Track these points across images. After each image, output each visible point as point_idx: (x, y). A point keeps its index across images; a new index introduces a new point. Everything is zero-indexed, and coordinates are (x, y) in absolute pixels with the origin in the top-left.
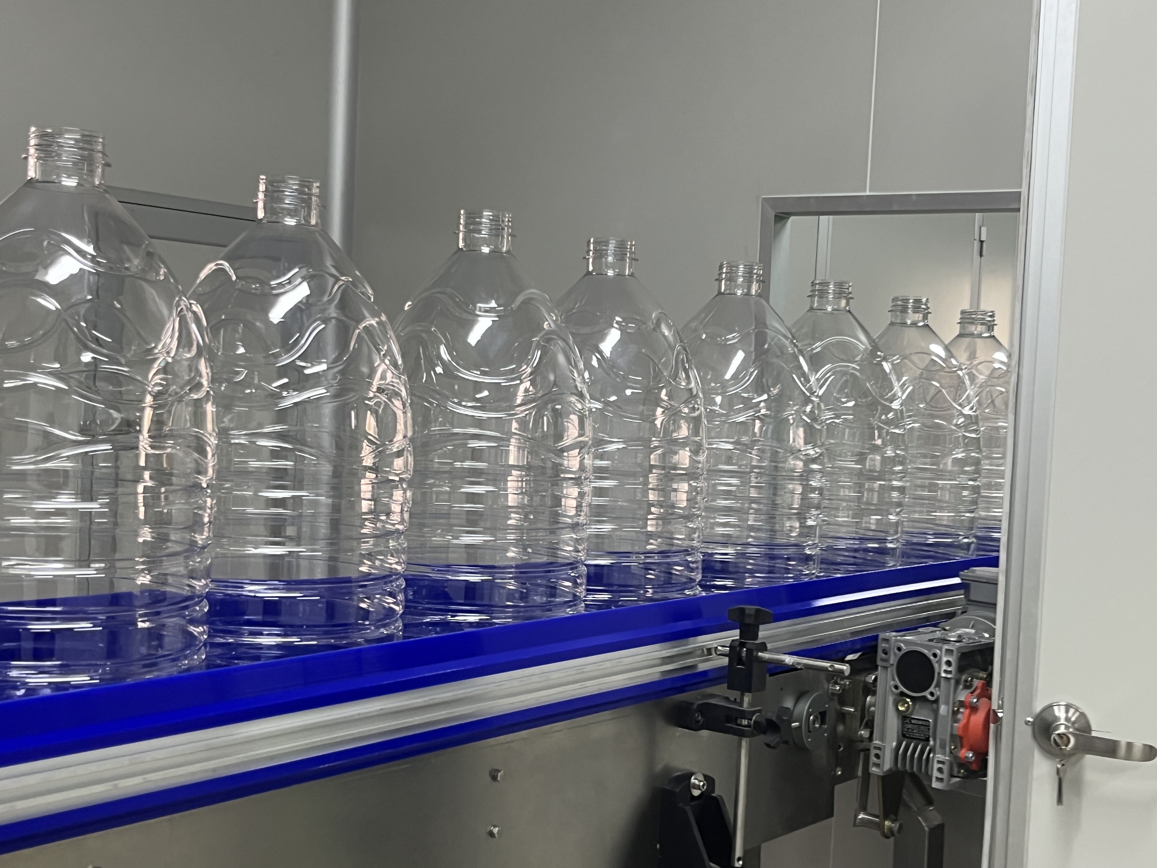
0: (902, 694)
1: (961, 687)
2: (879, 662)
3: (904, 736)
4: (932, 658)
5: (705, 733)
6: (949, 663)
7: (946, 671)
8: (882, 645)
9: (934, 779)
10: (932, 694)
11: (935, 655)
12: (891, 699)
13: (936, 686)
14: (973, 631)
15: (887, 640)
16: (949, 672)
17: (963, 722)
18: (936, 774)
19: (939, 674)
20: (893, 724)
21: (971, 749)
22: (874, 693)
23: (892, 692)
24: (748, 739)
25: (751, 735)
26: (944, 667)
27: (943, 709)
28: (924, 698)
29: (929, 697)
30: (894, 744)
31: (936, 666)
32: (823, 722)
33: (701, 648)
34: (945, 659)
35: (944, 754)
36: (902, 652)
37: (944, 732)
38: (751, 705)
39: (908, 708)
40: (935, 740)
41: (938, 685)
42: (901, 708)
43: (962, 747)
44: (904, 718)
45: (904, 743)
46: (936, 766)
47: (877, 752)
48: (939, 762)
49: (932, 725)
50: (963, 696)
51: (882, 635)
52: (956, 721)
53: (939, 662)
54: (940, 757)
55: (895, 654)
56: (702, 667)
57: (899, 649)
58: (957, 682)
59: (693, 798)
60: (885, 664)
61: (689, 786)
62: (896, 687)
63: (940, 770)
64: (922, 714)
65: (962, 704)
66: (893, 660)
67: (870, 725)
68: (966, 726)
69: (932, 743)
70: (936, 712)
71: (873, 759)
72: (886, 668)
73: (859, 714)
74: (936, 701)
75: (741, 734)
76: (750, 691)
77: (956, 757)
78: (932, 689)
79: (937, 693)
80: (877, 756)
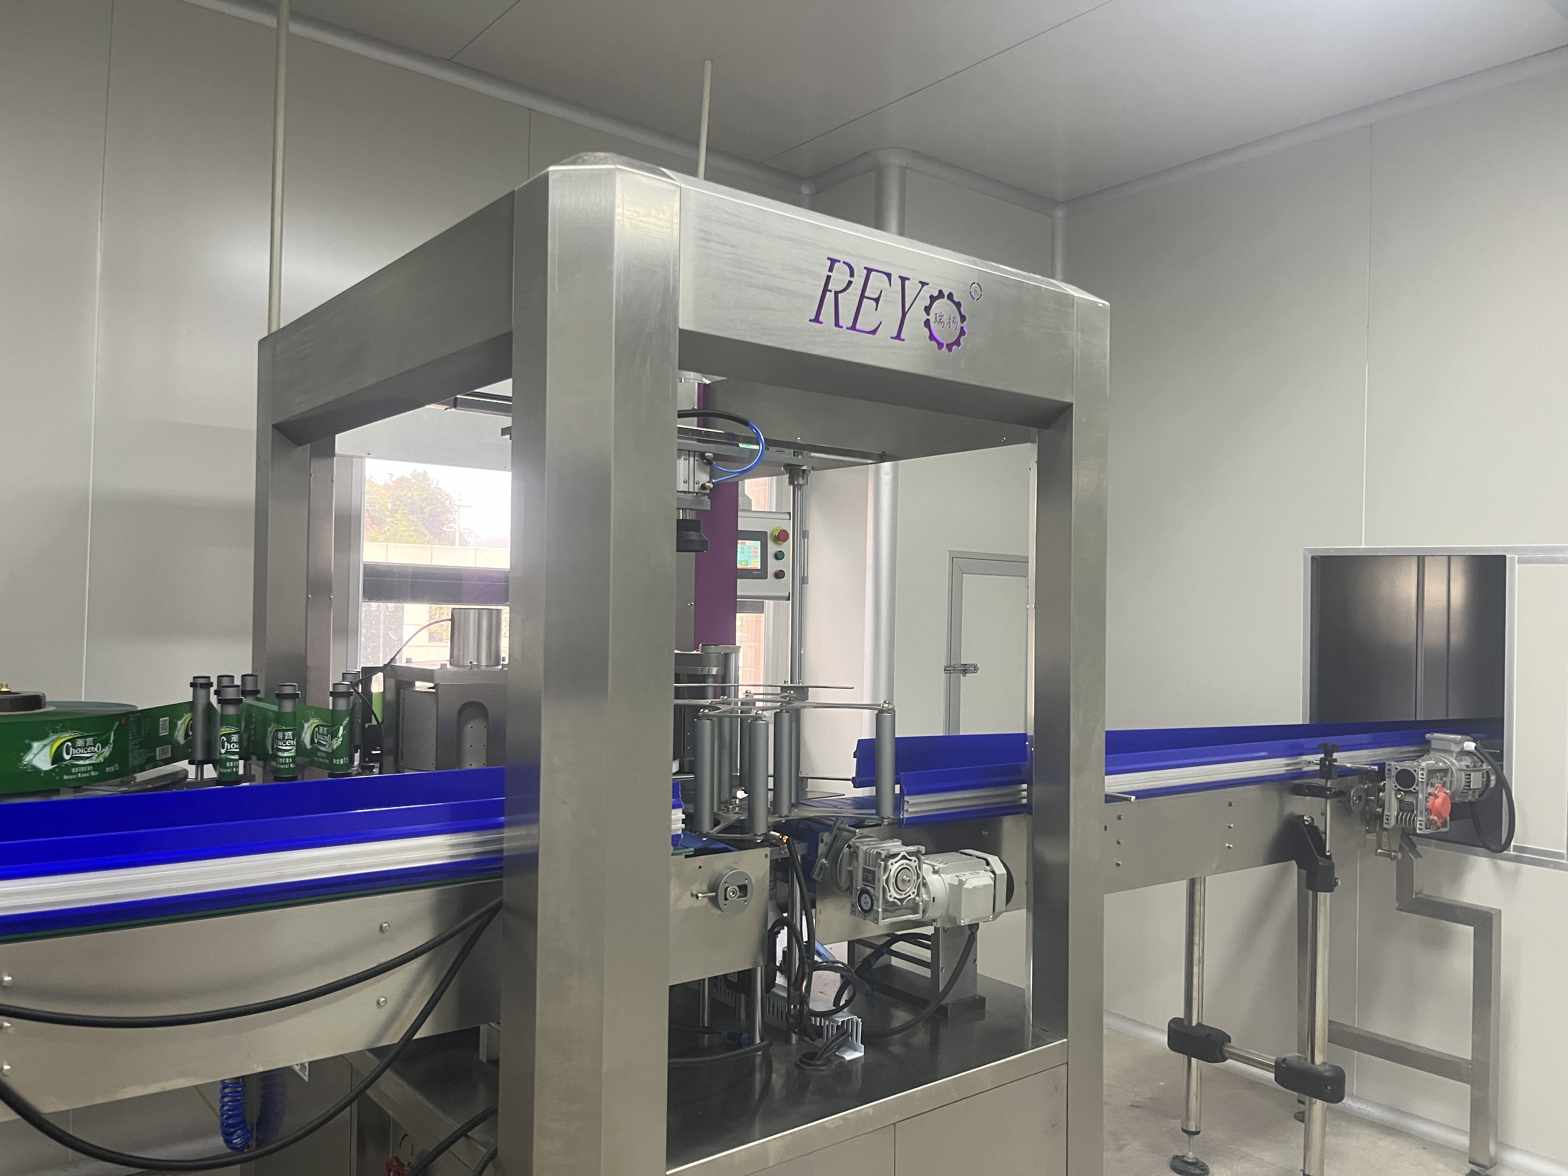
0: (1399, 790)
1: (1429, 786)
2: (1386, 775)
3: (1401, 810)
4: (1413, 772)
5: (1308, 798)
6: (1422, 774)
7: (1421, 778)
8: (1387, 767)
9: (1418, 829)
10: (1414, 789)
11: (1415, 771)
12: (1393, 793)
13: (1416, 785)
14: (1434, 762)
15: (1390, 765)
16: (1423, 779)
17: (1431, 802)
18: (1418, 826)
19: (1418, 780)
20: (1395, 805)
21: (1436, 816)
22: (1383, 791)
23: (1393, 789)
24: (1331, 800)
25: (1330, 798)
26: (1421, 776)
27: (1420, 796)
28: (1411, 791)
29: (1413, 790)
30: (1396, 813)
31: (1416, 776)
32: (1360, 801)
33: (1306, 761)
34: (1420, 772)
35: (1422, 817)
36: (1398, 770)
37: (1421, 806)
38: (1331, 785)
39: (1402, 796)
40: (1417, 811)
41: (1417, 785)
42: (1399, 796)
43: (1431, 814)
44: (1400, 801)
45: (1401, 814)
46: (1418, 823)
47: (1388, 817)
48: (1419, 821)
49: (1415, 804)
50: (1430, 790)
51: (1387, 763)
52: (1428, 802)
53: (1418, 774)
54: (1419, 818)
55: (1395, 772)
56: (1305, 769)
57: (1397, 769)
58: (1427, 785)
59: (1306, 825)
60: (1389, 776)
61: (1304, 821)
62: (1396, 786)
63: (1421, 824)
64: (1409, 799)
65: (1430, 794)
66: (1394, 773)
67: (1382, 806)
68: (1433, 804)
69: (1415, 812)
70: (1417, 798)
71: (1385, 821)
72: (1390, 778)
73: (1376, 801)
74: (1417, 793)
75: (1327, 797)
76: (1330, 779)
77: (1428, 819)
78: (1414, 787)
79: (1417, 788)
80: (1387, 819)
